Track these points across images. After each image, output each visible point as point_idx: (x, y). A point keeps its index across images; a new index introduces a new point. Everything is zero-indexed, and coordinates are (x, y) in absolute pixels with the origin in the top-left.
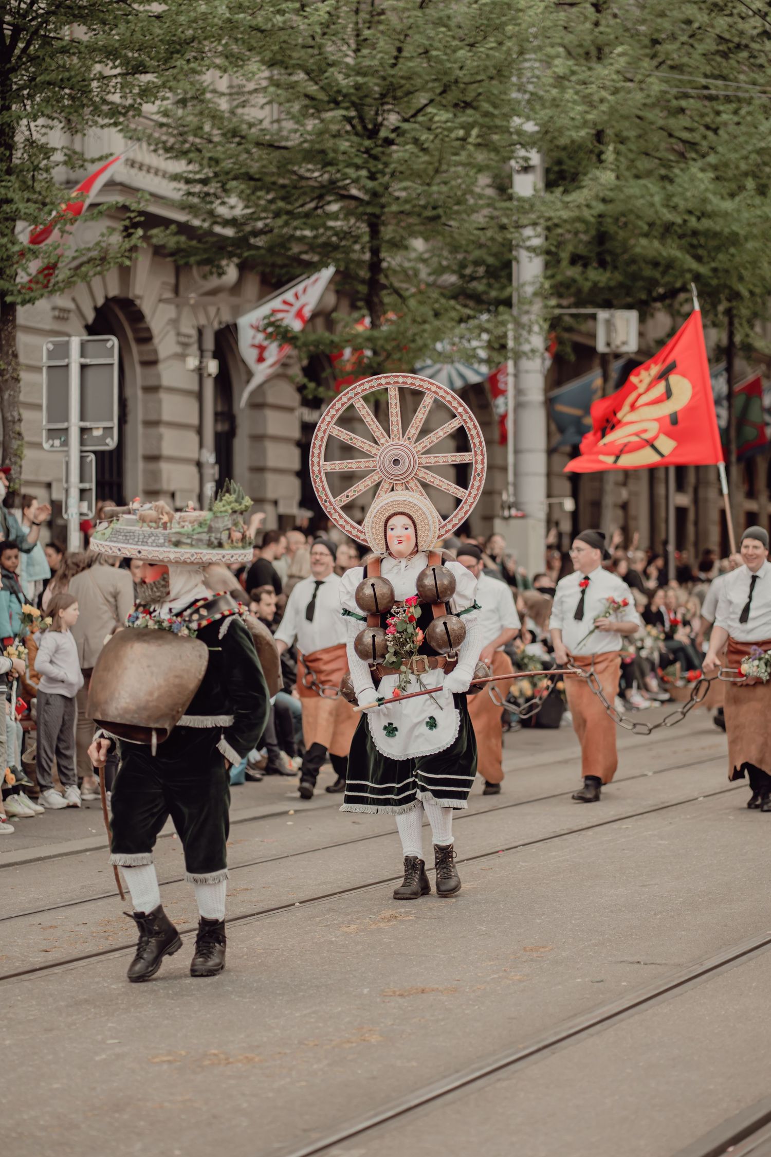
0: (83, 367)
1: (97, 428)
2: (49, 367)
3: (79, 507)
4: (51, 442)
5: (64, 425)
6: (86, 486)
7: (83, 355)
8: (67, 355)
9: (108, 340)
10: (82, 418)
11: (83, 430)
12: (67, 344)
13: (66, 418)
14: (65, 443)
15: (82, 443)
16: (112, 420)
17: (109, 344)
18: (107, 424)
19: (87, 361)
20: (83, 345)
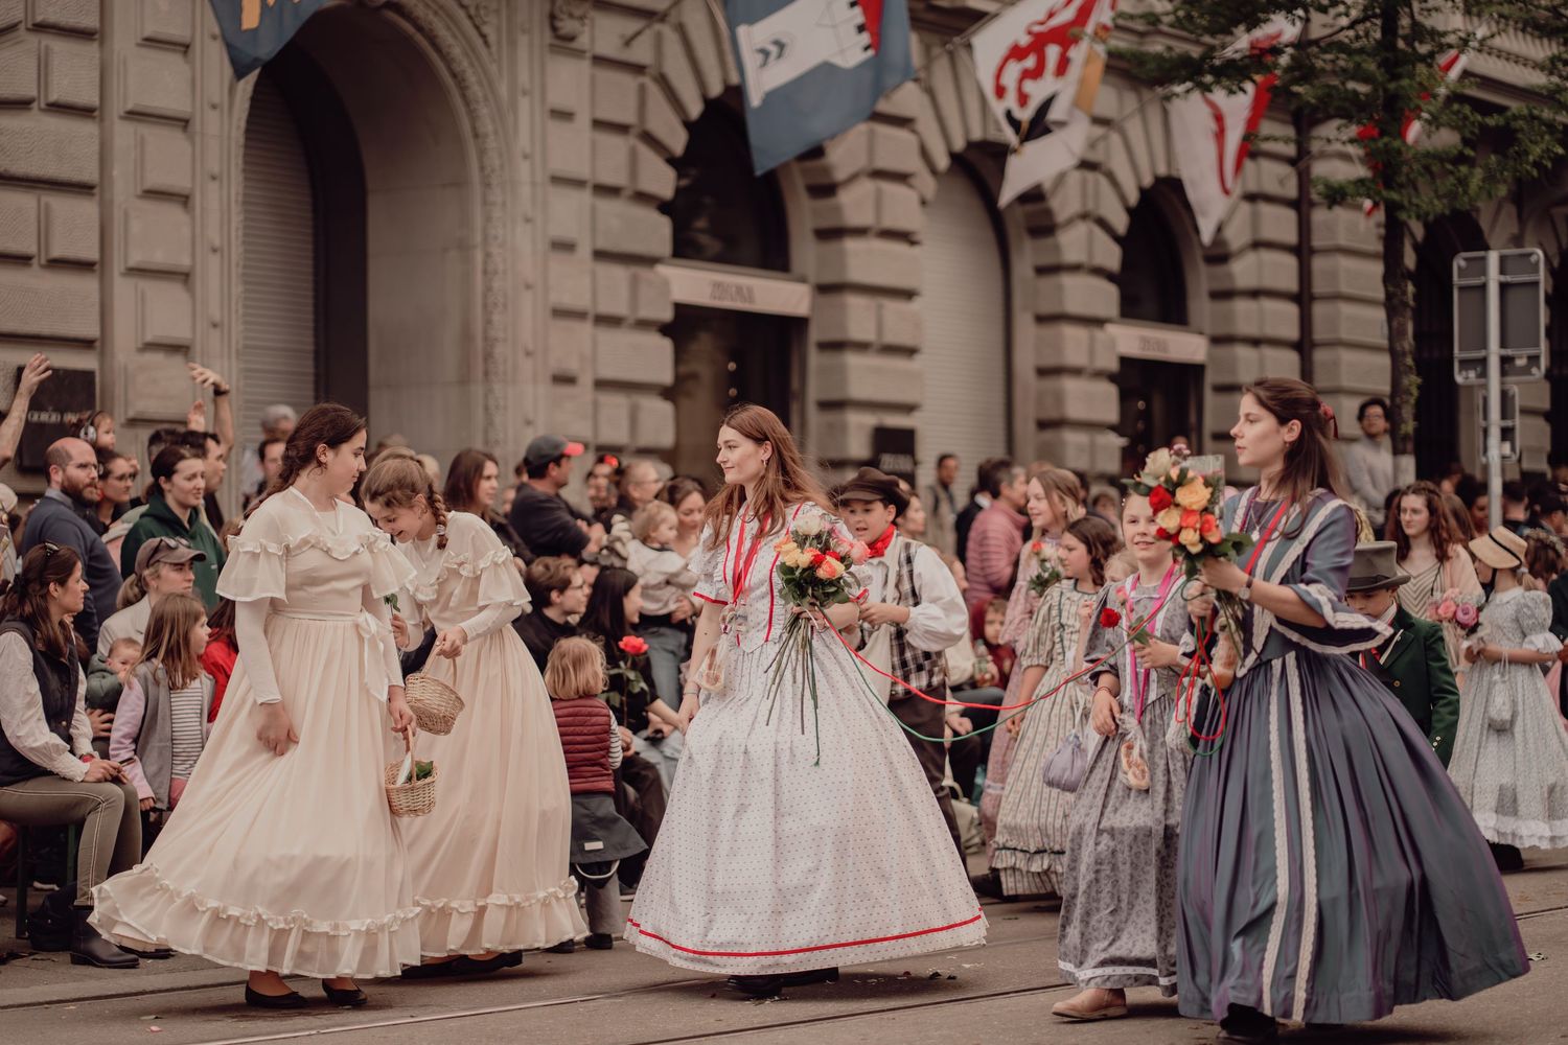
0: (1504, 287)
1: (1520, 357)
2: (1462, 289)
3: (1500, 448)
4: (1464, 373)
5: (1482, 354)
6: (1509, 423)
7: (1502, 271)
8: (1484, 272)
9: (1530, 255)
10: (1503, 344)
11: (1505, 361)
12: (1484, 259)
13: (1483, 343)
14: (1484, 374)
15: (1503, 373)
16: (1537, 345)
17: (1533, 259)
18: (1532, 352)
19: (1508, 278)
20: (1503, 260)
